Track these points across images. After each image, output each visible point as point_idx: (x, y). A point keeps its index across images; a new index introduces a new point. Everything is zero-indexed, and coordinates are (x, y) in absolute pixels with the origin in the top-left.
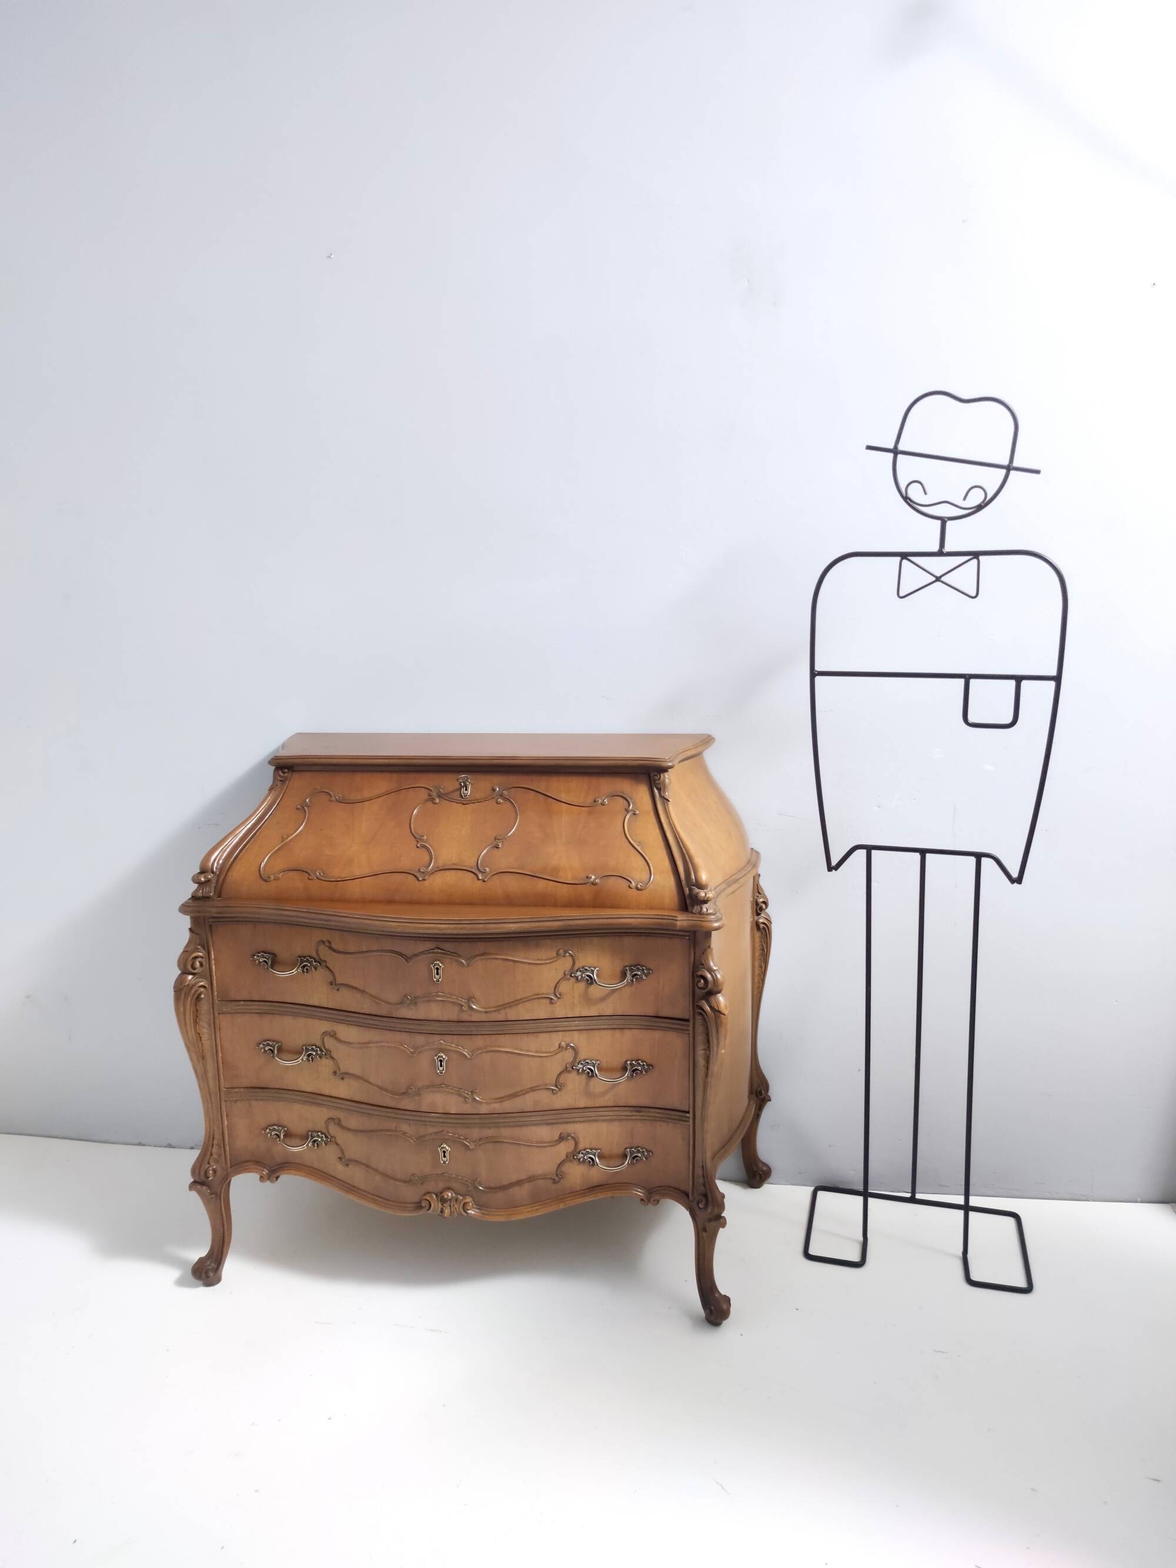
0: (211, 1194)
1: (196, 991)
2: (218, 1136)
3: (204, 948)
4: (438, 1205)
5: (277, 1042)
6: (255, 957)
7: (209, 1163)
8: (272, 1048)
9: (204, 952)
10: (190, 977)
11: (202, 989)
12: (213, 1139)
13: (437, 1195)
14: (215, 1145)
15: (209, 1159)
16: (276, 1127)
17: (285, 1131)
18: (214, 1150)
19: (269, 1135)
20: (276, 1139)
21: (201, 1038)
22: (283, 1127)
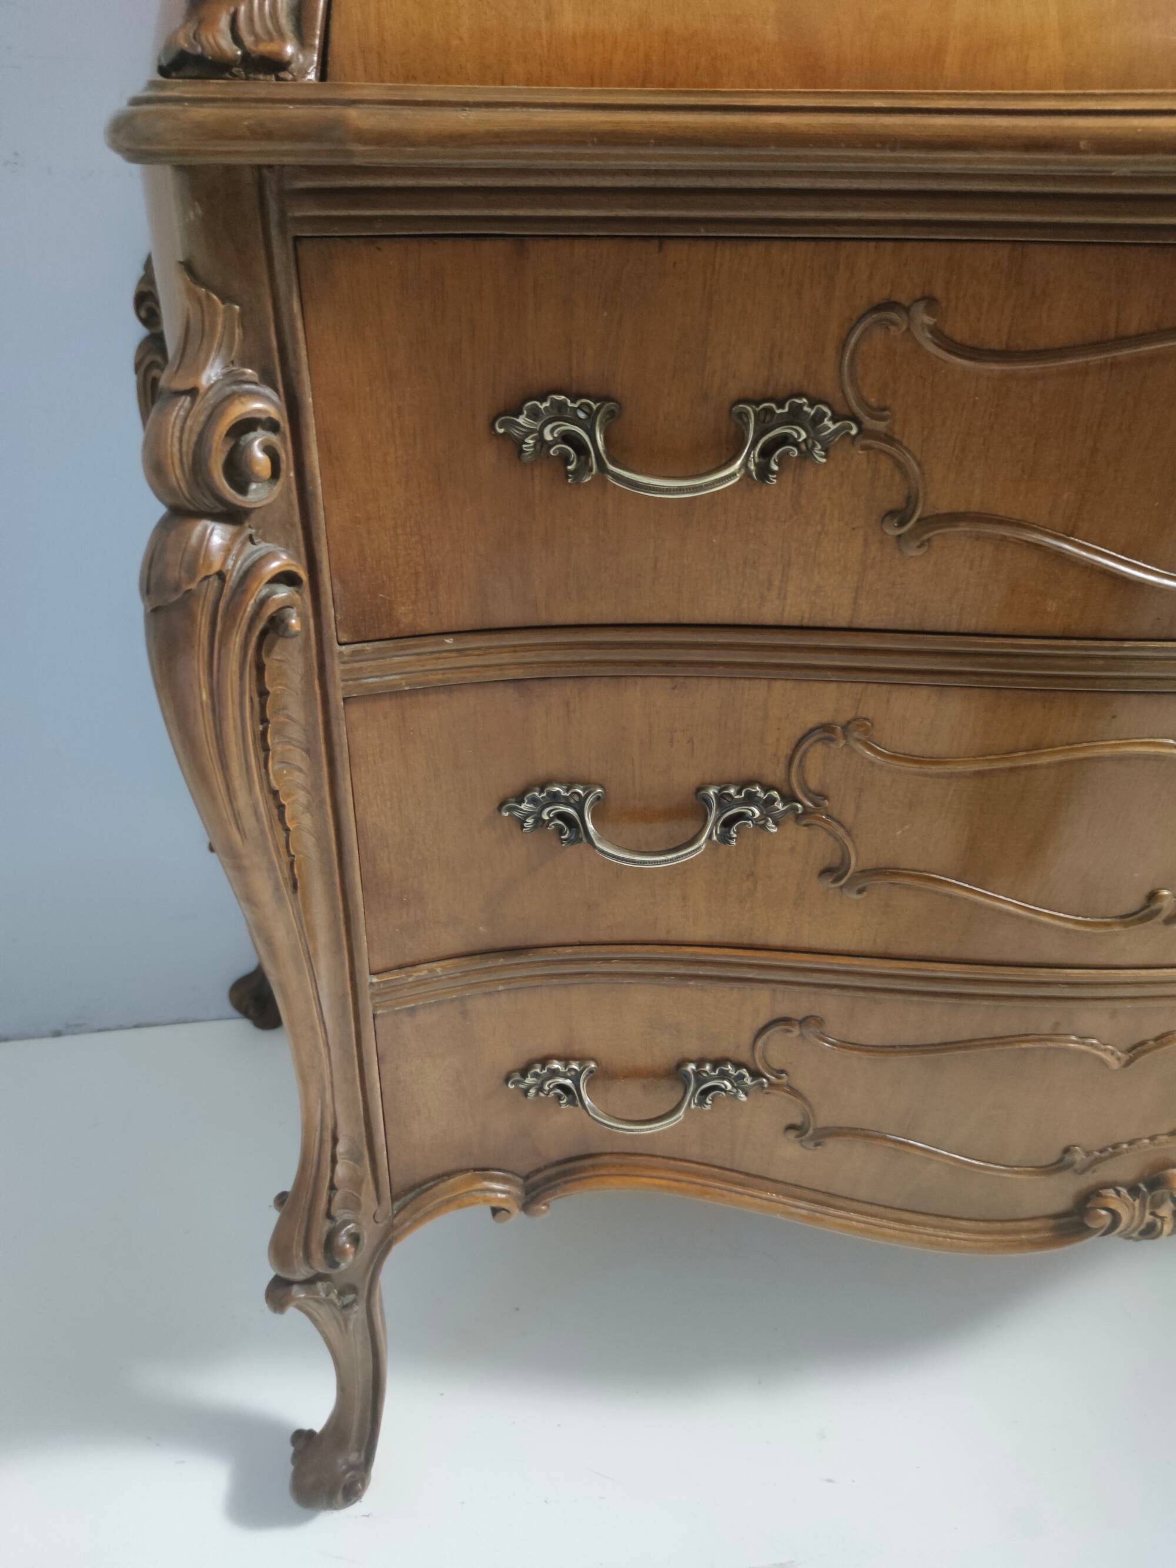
0: (341, 1293)
1: (262, 603)
2: (348, 1132)
3: (267, 378)
4: (1142, 1216)
5: (588, 785)
6: (521, 420)
7: (329, 1216)
8: (570, 810)
9: (274, 397)
10: (218, 535)
11: (283, 593)
12: (335, 1141)
13: (1134, 1191)
14: (339, 1157)
15: (330, 1201)
16: (556, 1065)
17: (591, 1072)
18: (341, 1170)
19: (532, 1091)
20: (559, 1097)
21: (281, 807)
22: (582, 1060)
